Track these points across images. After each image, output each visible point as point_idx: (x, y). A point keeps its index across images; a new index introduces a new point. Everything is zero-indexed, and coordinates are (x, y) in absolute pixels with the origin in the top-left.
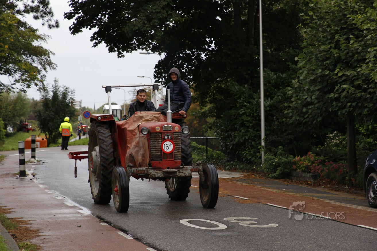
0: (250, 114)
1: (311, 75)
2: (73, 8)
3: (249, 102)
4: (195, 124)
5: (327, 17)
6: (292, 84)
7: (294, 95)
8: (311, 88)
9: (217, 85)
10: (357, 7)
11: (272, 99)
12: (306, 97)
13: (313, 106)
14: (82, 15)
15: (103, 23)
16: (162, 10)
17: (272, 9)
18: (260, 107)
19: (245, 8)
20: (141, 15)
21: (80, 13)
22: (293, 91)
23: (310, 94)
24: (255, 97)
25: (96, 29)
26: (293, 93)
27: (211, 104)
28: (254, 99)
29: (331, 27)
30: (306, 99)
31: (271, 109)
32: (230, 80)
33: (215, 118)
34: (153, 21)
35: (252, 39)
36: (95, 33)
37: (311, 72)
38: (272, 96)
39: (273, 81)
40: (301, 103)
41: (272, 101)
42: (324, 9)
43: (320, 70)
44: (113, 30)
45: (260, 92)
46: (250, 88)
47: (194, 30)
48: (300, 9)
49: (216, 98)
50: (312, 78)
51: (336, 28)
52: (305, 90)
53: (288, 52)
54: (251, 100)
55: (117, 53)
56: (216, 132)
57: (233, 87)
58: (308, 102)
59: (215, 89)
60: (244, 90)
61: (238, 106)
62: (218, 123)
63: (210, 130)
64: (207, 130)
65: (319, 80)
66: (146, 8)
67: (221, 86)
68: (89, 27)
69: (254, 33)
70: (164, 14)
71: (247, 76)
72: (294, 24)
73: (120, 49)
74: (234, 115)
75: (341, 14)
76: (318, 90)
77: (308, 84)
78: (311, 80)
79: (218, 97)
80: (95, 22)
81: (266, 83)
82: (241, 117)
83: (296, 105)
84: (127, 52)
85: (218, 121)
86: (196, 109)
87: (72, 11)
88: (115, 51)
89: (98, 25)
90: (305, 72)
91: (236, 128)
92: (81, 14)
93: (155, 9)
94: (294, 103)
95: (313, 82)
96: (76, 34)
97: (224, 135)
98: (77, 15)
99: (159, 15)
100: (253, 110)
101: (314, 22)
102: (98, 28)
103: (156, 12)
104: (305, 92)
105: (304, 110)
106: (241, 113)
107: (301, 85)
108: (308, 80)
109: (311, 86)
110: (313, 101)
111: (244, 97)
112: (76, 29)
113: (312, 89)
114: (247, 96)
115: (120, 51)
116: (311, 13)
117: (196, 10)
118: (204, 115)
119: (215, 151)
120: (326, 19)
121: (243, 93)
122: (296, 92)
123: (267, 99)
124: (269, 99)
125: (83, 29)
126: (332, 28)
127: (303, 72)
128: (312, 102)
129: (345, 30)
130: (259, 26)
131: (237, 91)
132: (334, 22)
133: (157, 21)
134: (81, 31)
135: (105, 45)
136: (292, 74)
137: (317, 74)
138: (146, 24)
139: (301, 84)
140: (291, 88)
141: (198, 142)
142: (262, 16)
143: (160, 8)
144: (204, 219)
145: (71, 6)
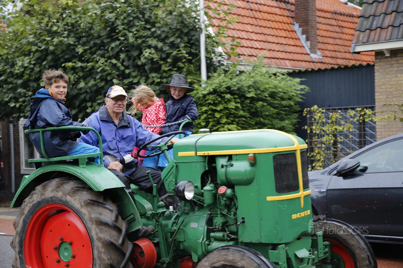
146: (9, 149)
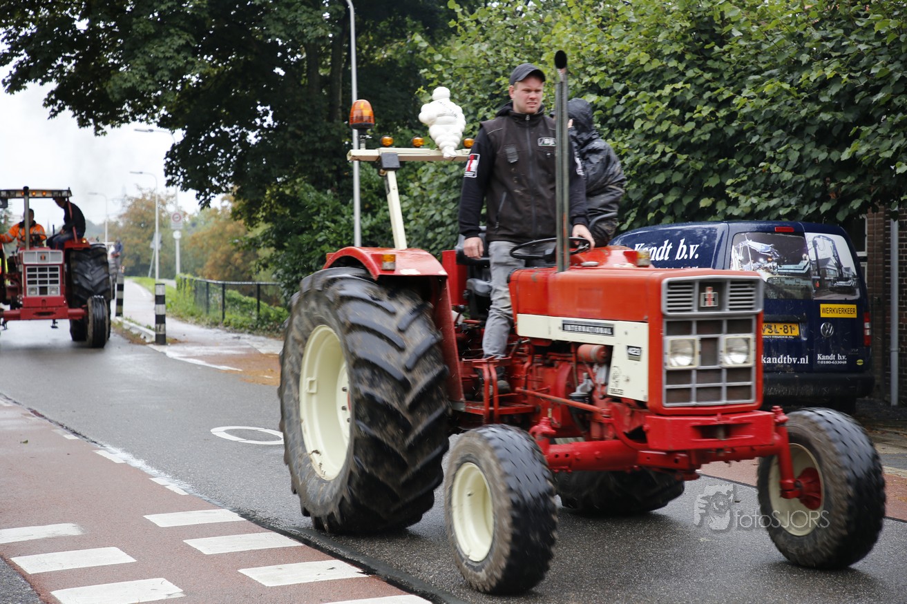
0: (336, 242)
1: (441, 176)
2: (9, 46)
3: (334, 221)
4: (236, 259)
5: (467, 75)
6: (409, 191)
7: (413, 210)
8: (441, 198)
9: (278, 190)
10: (516, 59)
11: (374, 215)
12: (433, 212)
13: (444, 229)
14: (27, 58)
15: (66, 75)
16: (175, 54)
17: (373, 59)
18: (353, 229)
19: (326, 55)
20: (138, 62)
21: (22, 55)
22: (411, 202)
23: (439, 207)
24: (345, 212)
25: (53, 85)
26: (410, 207)
27: (266, 223)
28: (343, 216)
29: (473, 94)
30: (433, 216)
31: (372, 233)
32: (301, 182)
33: (273, 249)
34: (159, 73)
35: (340, 110)
36: (52, 92)
37: (441, 169)
38: (374, 210)
39: (377, 185)
40: (424, 224)
41: (374, 220)
42: (461, 62)
43: (456, 167)
44: (86, 85)
45: (353, 203)
46: (335, 197)
47: (236, 91)
48: (421, 59)
49: (275, 213)
50: (443, 180)
51: (482, 96)
52: (430, 202)
53: (402, 134)
54: (338, 218)
55: (92, 127)
56: (275, 273)
57: (306, 194)
58: (437, 221)
59: (272, 196)
60: (325, 198)
61: (315, 227)
62: (278, 257)
63: (265, 270)
64: (260, 270)
65: (455, 183)
66: (147, 49)
67: (283, 192)
68: (39, 81)
69: (343, 99)
70: (179, 60)
71: (330, 175)
72: (412, 85)
73: (99, 121)
74: (308, 244)
75: (489, 72)
76: (454, 201)
77: (435, 191)
78: (441, 183)
79: (279, 210)
80: (50, 71)
81: (363, 187)
82: (320, 246)
83: (415, 228)
84: (113, 126)
85: (279, 253)
86: (238, 232)
87: (8, 51)
88: (90, 124)
89: (56, 77)
90: (432, 170)
91: (312, 266)
92: (24, 56)
93: (163, 52)
94: (413, 223)
95: (446, 186)
96: (15, 92)
97: (289, 279)
98: (16, 60)
99: (170, 62)
100: (341, 236)
101: (445, 83)
102: (57, 81)
103: (164, 57)
104: (430, 205)
105: (430, 235)
106: (320, 240)
107: (425, 193)
108: (436, 184)
109: (441, 194)
110: (444, 220)
111: (325, 212)
112: (15, 84)
113: (443, 198)
114: (331, 210)
115: (100, 124)
116: (439, 68)
117: (238, 56)
118: (254, 244)
119: (272, 307)
120: (465, 79)
121: (324, 204)
122: (415, 204)
123: (366, 215)
124: (369, 215)
125: (29, 84)
126: (476, 94)
127: (428, 170)
128: (442, 221)
129: (498, 99)
130: (351, 87)
131: (313, 201)
132: (478, 85)
133: (166, 73)
134: (25, 88)
135: (71, 113)
136: (409, 173)
137: (451, 173)
138: (146, 79)
139: (425, 189)
140: (407, 198)
141: (244, 291)
142: (358, 70)
143: (171, 50)
144: (254, 426)
145: (6, 41)
146: (887, 289)
